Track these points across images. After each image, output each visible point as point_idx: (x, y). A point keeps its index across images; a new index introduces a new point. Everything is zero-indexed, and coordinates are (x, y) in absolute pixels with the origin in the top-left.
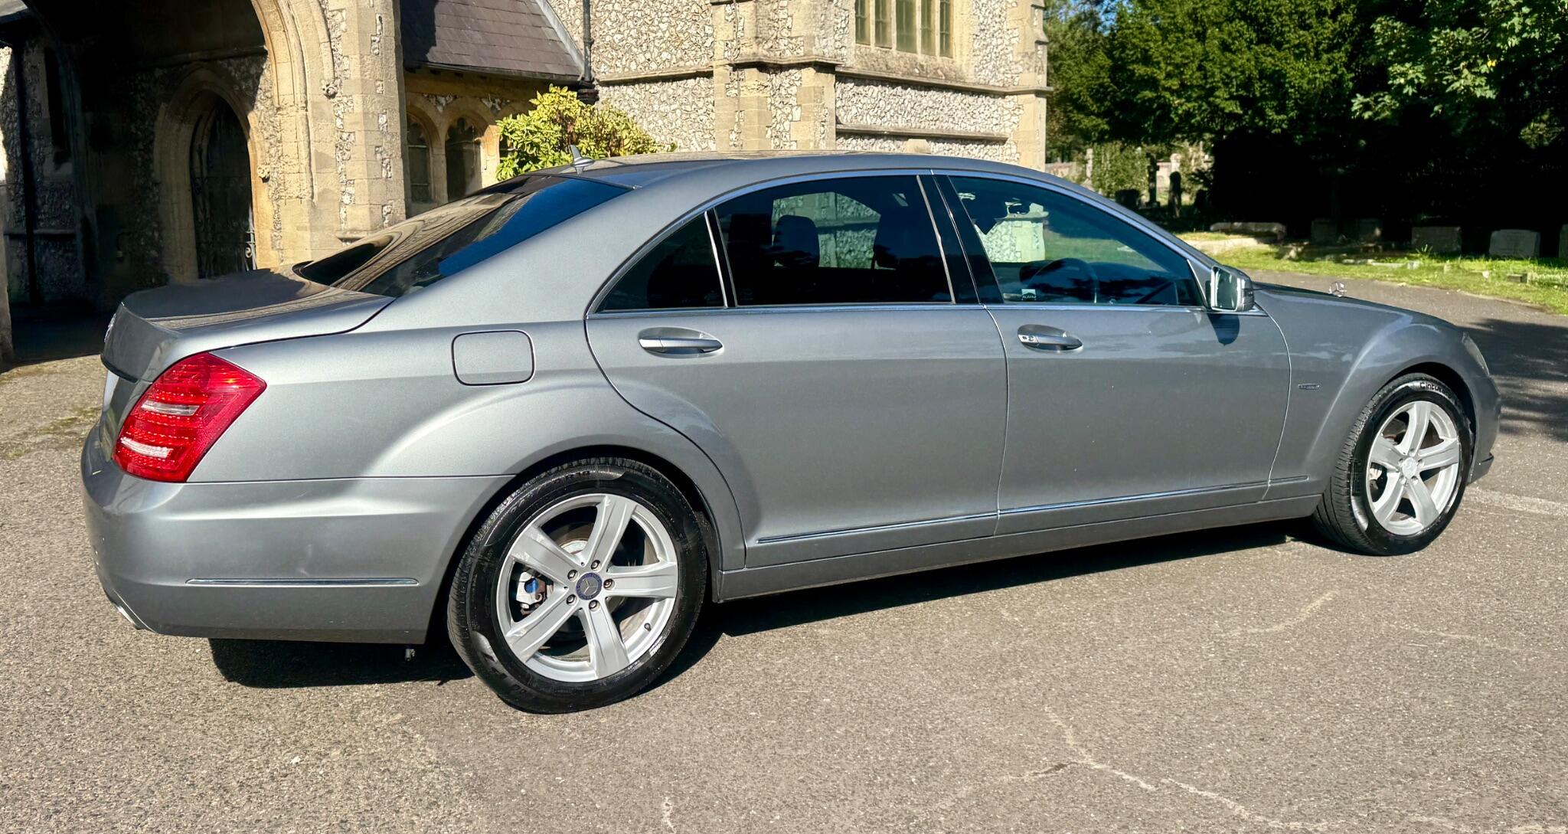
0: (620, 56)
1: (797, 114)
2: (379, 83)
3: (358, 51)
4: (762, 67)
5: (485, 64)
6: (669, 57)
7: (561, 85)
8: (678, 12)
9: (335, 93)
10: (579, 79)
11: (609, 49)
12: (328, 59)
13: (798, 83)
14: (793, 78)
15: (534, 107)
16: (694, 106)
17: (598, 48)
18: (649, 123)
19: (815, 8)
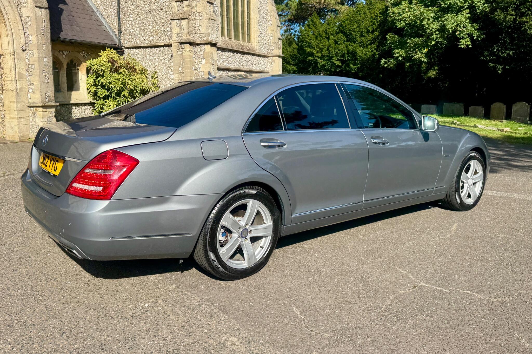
0: (133, 38)
1: (204, 61)
2: (44, 46)
3: (36, 33)
4: (191, 44)
5: (82, 39)
6: (153, 39)
7: (110, 48)
8: (156, 22)
9: (26, 49)
10: (117, 46)
11: (128, 35)
12: (22, 36)
13: (204, 50)
14: (202, 48)
15: (101, 56)
16: (163, 57)
17: (124, 34)
18: (145, 63)
19: (210, 23)
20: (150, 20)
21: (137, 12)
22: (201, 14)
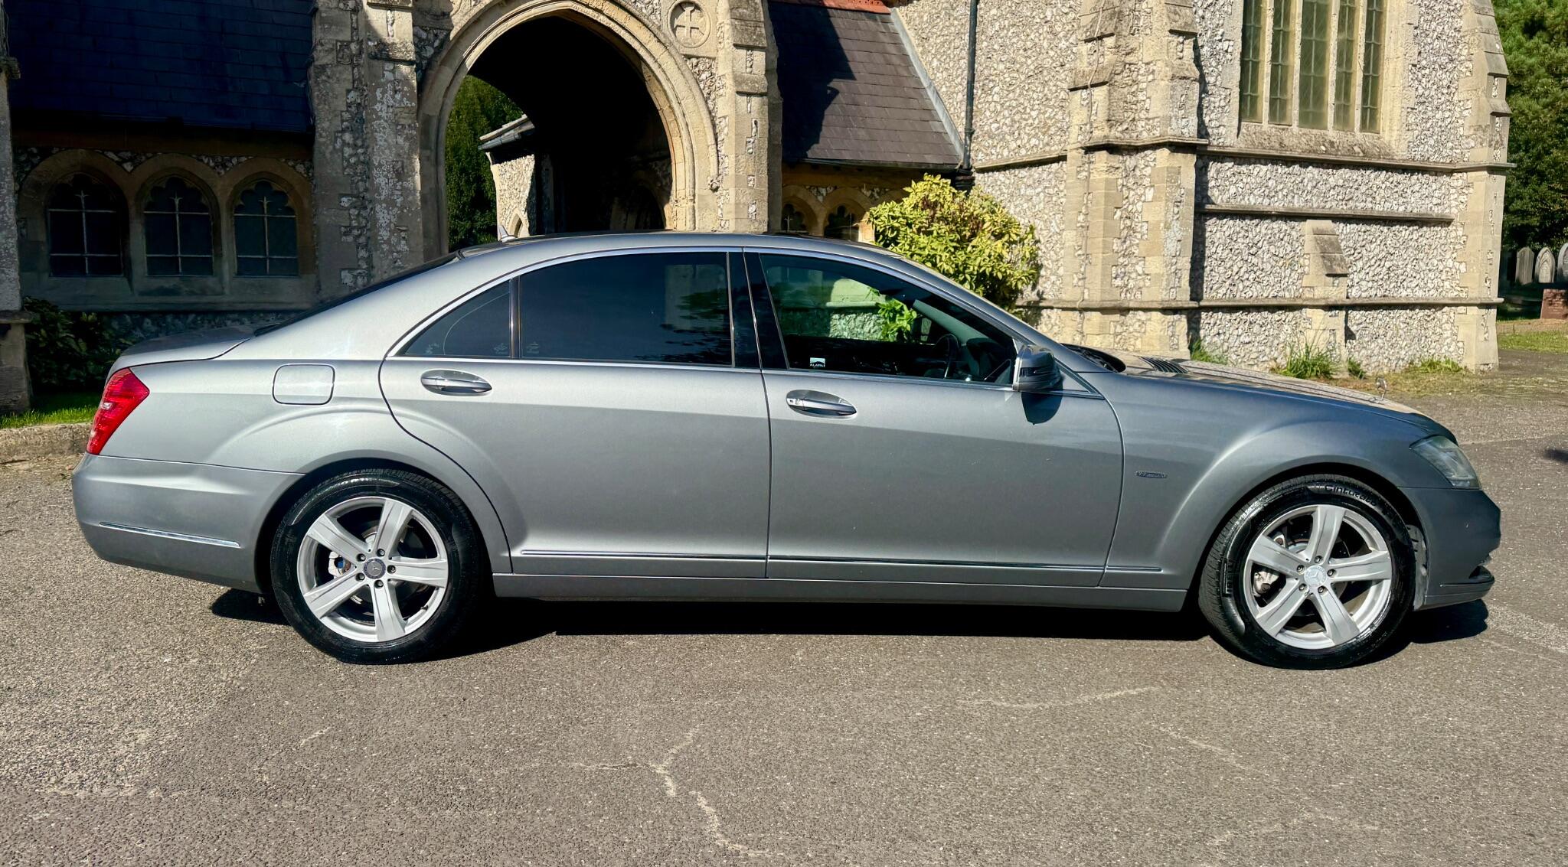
0: (995, 144)
1: (1150, 194)
2: (751, 178)
3: (736, 151)
4: (1112, 149)
5: (861, 157)
6: (1037, 143)
7: (934, 172)
9: (718, 188)
10: (957, 167)
11: (986, 137)
12: (714, 159)
13: (1152, 164)
14: (1148, 159)
15: (907, 195)
16: (1056, 189)
17: (978, 137)
18: (1016, 206)
19: (1173, 88)
20: (1035, 96)
21: (1008, 80)
22: (1151, 67)
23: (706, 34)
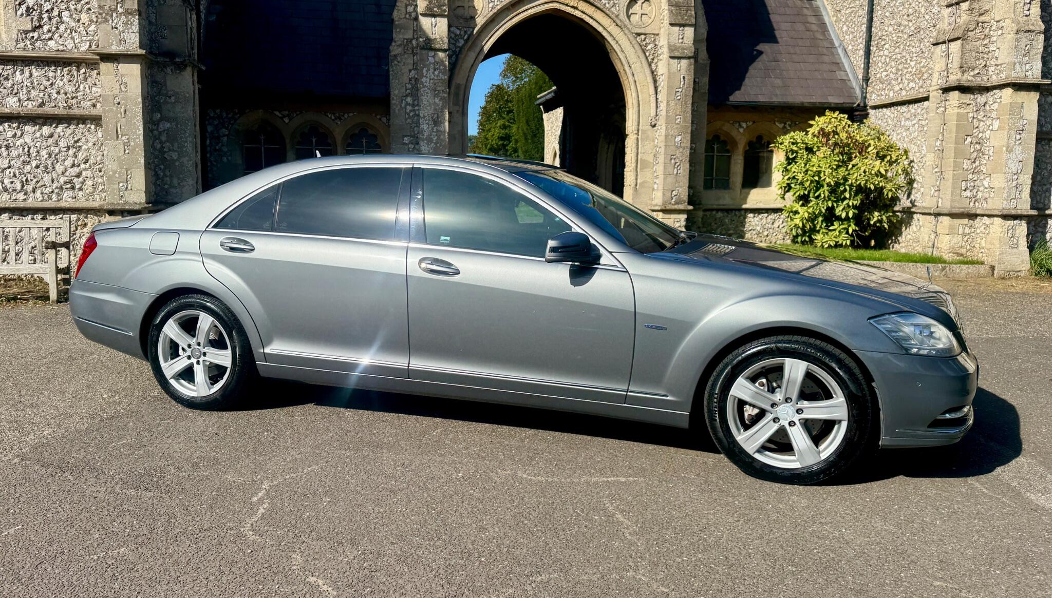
0: (884, 87)
1: (996, 124)
2: (678, 117)
3: (666, 98)
6: (914, 86)
7: (833, 109)
8: (922, 52)
9: (655, 125)
10: (855, 105)
11: (879, 83)
12: (653, 105)
13: (999, 101)
14: (996, 96)
15: (811, 126)
17: (872, 82)
18: (898, 134)
19: (1017, 40)
20: (914, 50)
21: (895, 38)
22: (1001, 24)
23: (653, 17)
